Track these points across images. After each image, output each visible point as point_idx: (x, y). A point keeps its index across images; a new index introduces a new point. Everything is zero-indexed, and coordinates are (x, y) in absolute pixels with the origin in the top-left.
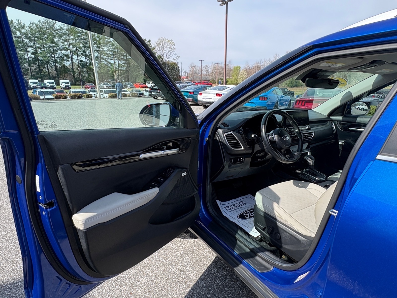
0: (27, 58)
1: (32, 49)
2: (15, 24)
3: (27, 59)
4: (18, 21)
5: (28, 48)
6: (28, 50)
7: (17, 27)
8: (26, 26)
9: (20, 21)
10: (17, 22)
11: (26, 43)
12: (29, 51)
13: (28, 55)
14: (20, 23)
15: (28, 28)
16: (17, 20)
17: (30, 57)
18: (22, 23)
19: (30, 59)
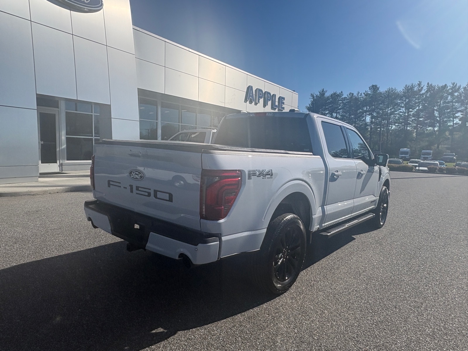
0: (452, 125)
1: (462, 114)
2: (449, 88)
3: (450, 126)
4: (454, 83)
5: (456, 113)
6: (457, 115)
7: (450, 91)
8: (462, 87)
9: (455, 84)
10: (452, 85)
11: (456, 108)
12: (457, 117)
13: (453, 121)
14: (455, 87)
15: (462, 90)
17: (456, 124)
18: (458, 85)
19: (455, 126)
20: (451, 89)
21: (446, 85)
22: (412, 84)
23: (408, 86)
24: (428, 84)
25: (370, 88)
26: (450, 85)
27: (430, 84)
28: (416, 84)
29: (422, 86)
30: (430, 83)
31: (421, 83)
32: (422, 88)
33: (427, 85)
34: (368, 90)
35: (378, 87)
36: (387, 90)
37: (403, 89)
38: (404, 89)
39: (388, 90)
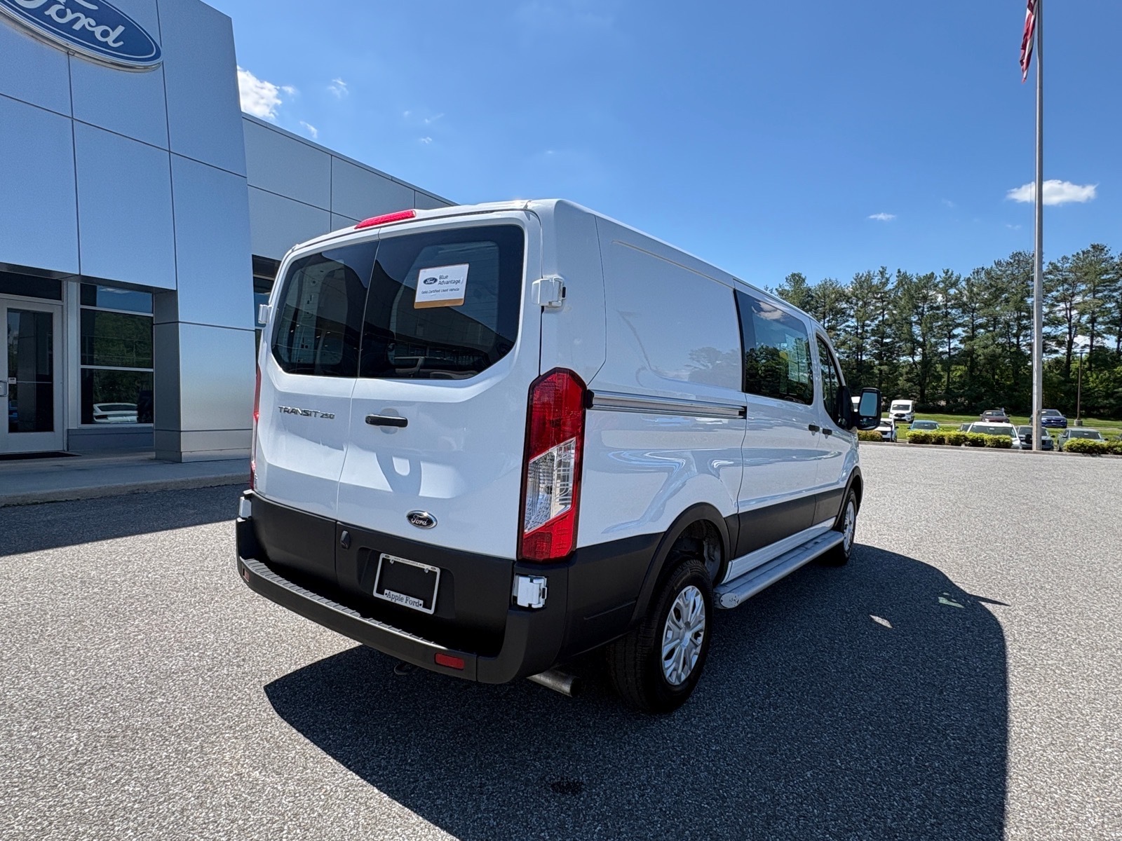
0: (948, 350)
1: (964, 331)
2: (938, 279)
3: (946, 353)
4: (948, 271)
5: (953, 329)
7: (941, 285)
8: (961, 279)
9: (950, 273)
10: (944, 275)
11: (953, 320)
12: (954, 336)
13: (950, 343)
14: (950, 277)
15: (964, 284)
16: (944, 272)
17: (955, 349)
18: (955, 275)
19: (953, 353)
20: (942, 282)
21: (933, 274)
22: (869, 272)
23: (861, 275)
24: (899, 272)
25: (787, 279)
26: (939, 276)
27: (902, 273)
28: (877, 272)
29: (887, 276)
30: (902, 271)
31: (885, 270)
32: (888, 279)
33: (898, 274)
34: (786, 284)
35: (803, 276)
36: (820, 283)
37: (852, 282)
38: (854, 281)
39: (823, 282)
